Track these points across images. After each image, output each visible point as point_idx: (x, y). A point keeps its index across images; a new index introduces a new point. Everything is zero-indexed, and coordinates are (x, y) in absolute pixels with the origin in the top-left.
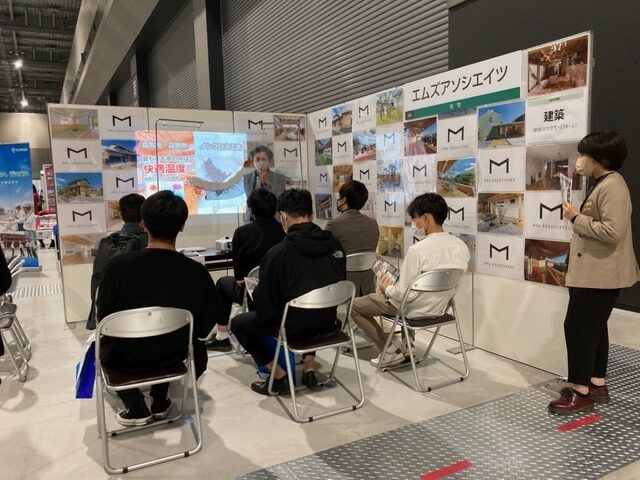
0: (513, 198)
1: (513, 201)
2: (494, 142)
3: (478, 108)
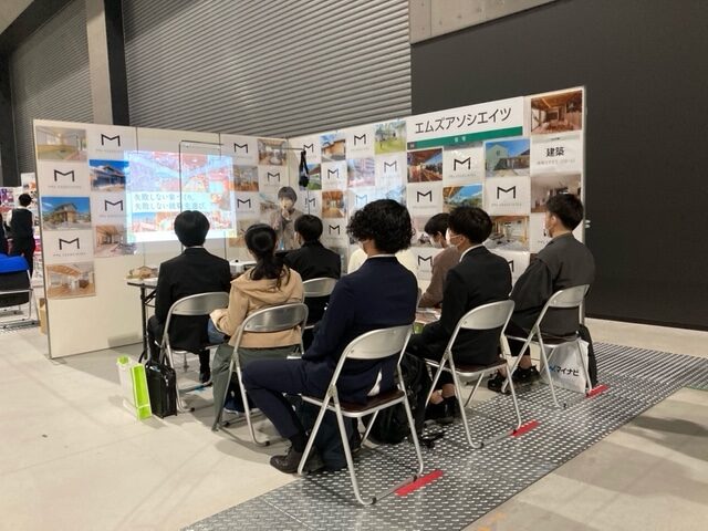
0: (520, 220)
1: (519, 222)
2: (501, 171)
3: (485, 142)
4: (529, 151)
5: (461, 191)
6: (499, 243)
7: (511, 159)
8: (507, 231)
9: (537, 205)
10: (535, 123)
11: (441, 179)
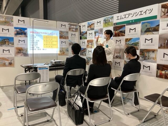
0: (153, 51)
1: (153, 52)
2: (147, 33)
3: (141, 22)
4: (159, 25)
5: (132, 40)
6: (145, 59)
7: (151, 28)
8: (148, 55)
9: (161, 46)
10: (163, 14)
11: (124, 36)
